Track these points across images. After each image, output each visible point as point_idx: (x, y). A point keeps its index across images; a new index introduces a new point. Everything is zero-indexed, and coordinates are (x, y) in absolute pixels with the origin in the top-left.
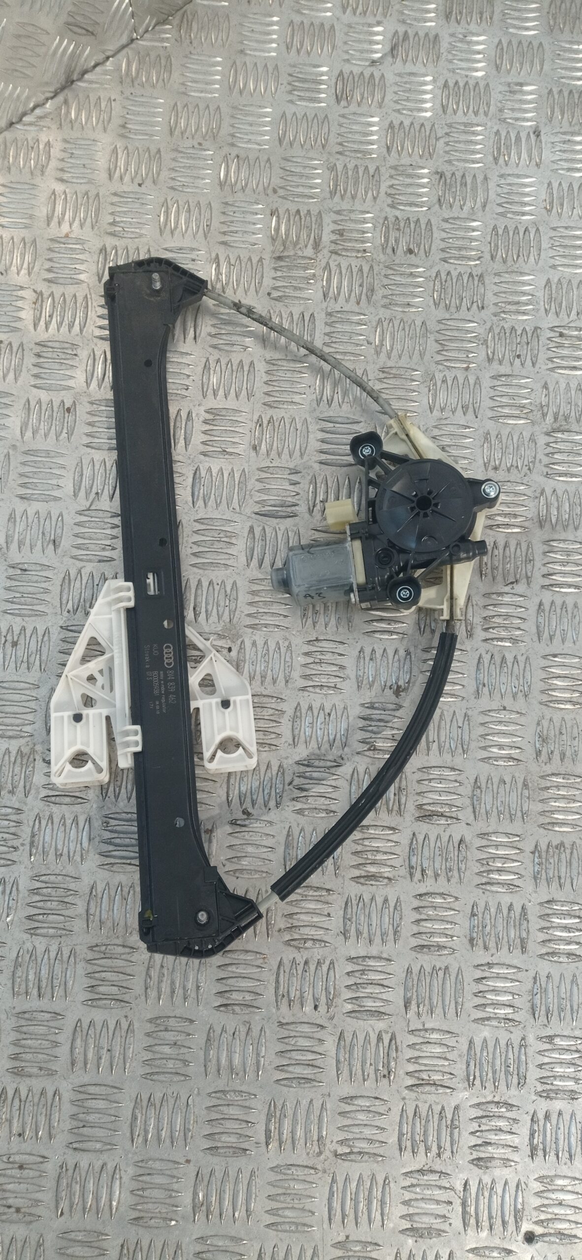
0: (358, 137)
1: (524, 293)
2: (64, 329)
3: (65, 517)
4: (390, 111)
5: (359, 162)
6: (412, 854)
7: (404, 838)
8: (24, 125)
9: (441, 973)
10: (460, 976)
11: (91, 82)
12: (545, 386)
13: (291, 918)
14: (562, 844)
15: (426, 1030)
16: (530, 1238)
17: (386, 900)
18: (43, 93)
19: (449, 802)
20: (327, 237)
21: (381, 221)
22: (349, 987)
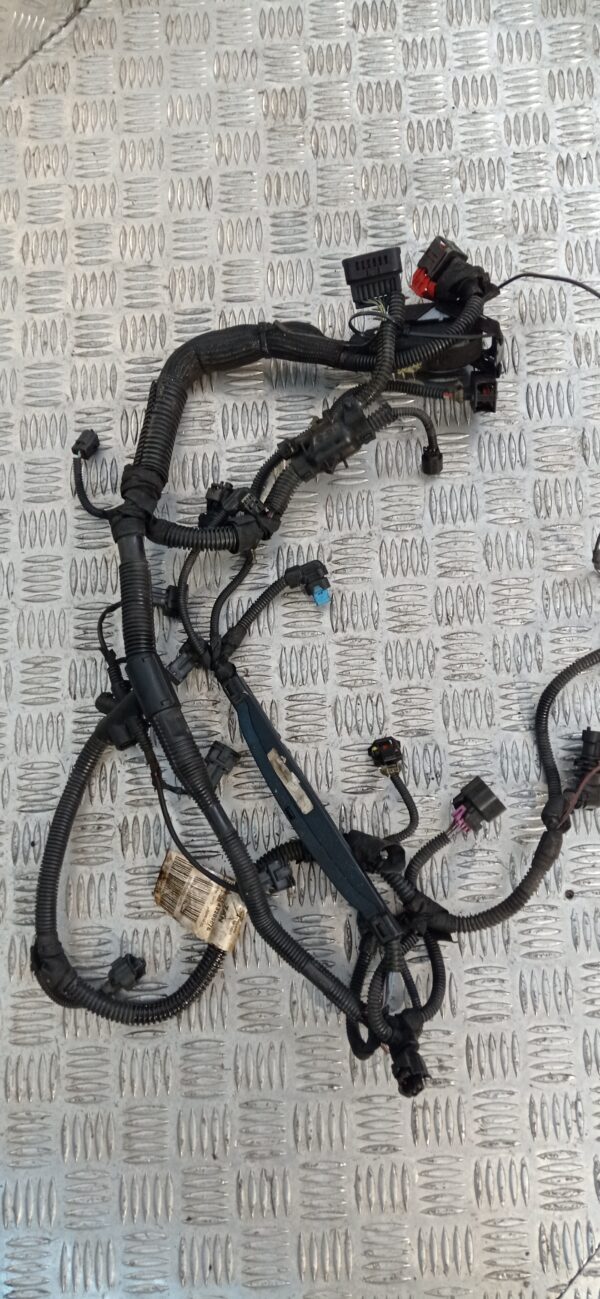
0: (328, 21)
1: (487, 131)
2: (98, 213)
3: (118, 367)
5: (331, 42)
7: (429, 592)
8: (44, 52)
9: (472, 695)
10: (488, 695)
12: (514, 205)
14: (566, 581)
15: (464, 739)
16: (570, 895)
17: (419, 643)
18: (57, 21)
19: (464, 559)
20: (311, 106)
21: (356, 88)
22: (395, 713)
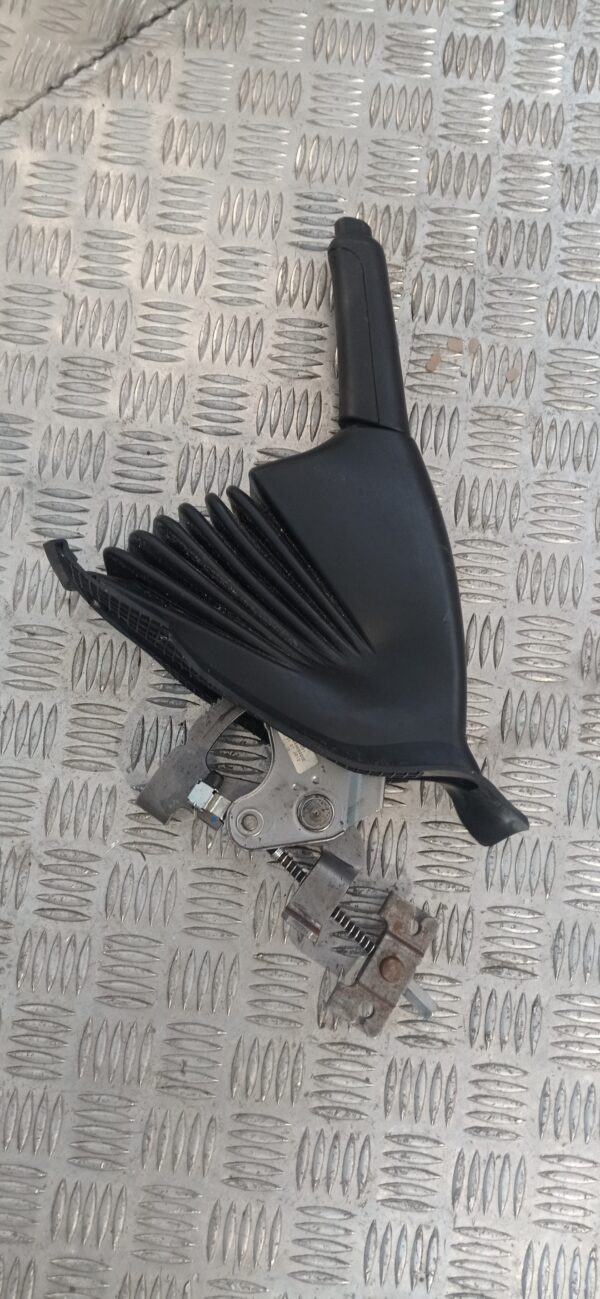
0: (467, 118)
2: (98, 342)
4: (508, 86)
5: (466, 149)
6: (473, 1013)
7: (465, 993)
8: (66, 90)
9: (499, 1163)
10: (522, 1168)
11: (147, 39)
13: (321, 1080)
15: (476, 1229)
17: (438, 1069)
18: (90, 52)
19: (523, 952)
20: (420, 241)
21: (489, 223)
22: (386, 1170)
